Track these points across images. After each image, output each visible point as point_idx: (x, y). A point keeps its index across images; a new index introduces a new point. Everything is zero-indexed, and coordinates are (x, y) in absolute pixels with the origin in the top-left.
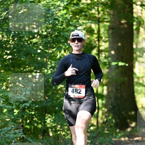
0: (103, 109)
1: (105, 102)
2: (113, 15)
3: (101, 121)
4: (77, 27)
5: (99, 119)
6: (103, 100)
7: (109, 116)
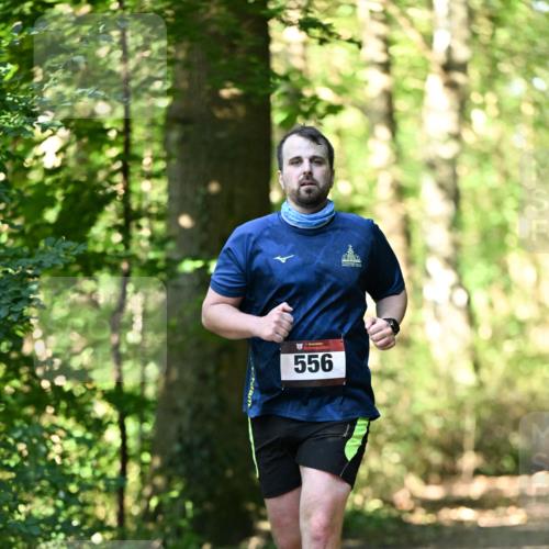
0: (146, 457)
1: (154, 428)
2: (187, 65)
3: (134, 510)
4: (34, 116)
5: (129, 501)
6: (143, 420)
7: (169, 488)
